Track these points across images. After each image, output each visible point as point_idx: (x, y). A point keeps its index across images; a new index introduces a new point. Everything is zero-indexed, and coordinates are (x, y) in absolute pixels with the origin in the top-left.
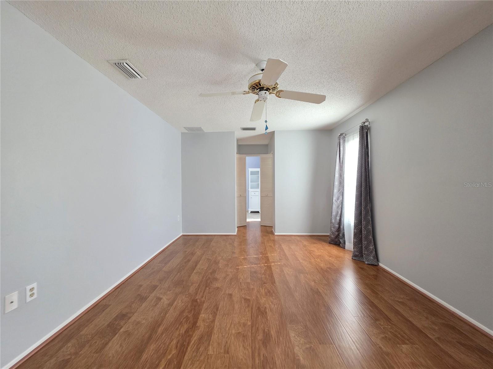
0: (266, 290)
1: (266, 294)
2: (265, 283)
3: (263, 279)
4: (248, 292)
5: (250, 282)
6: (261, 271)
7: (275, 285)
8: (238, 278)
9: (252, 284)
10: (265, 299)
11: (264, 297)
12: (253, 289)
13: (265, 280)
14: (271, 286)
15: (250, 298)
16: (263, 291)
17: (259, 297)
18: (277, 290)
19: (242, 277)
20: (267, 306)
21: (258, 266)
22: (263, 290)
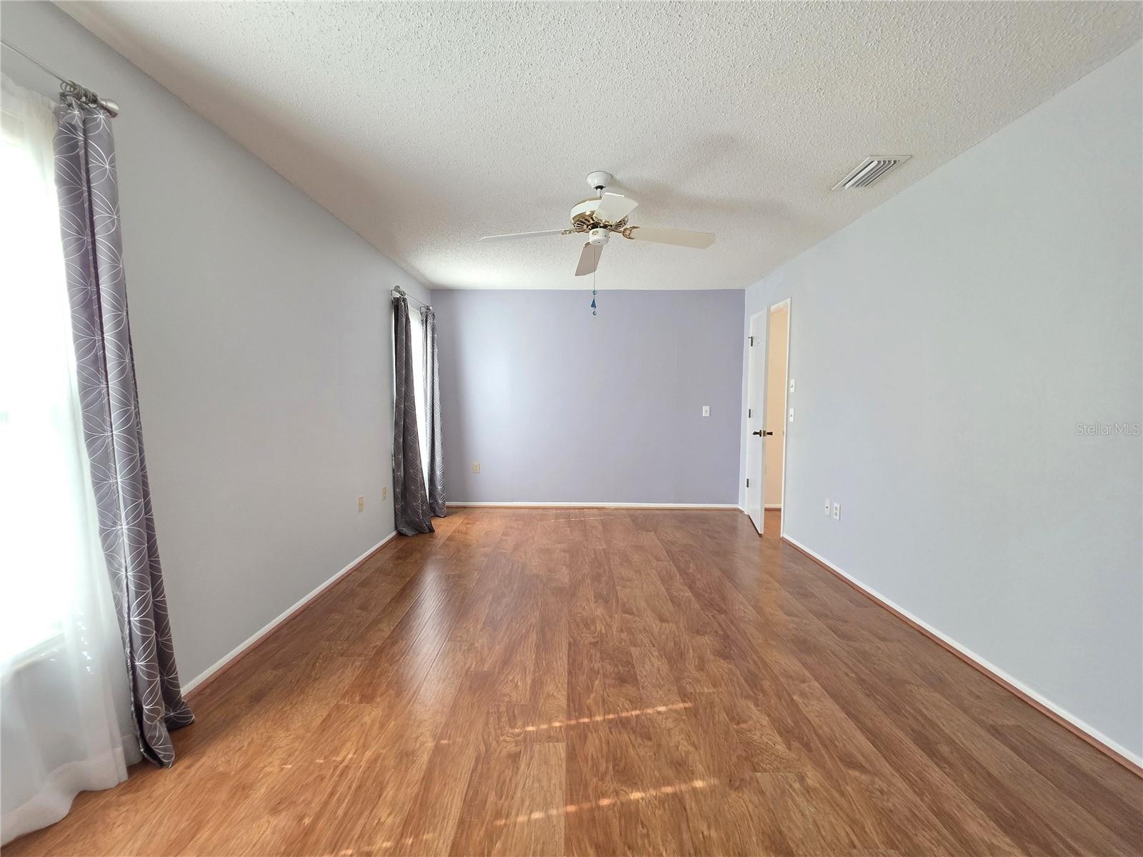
0: (593, 628)
1: (594, 621)
2: (594, 644)
3: (598, 655)
4: (629, 625)
5: (631, 648)
6: (605, 684)
7: (570, 638)
8: (663, 657)
9: (625, 641)
10: (596, 613)
11: (597, 616)
12: (622, 631)
13: (593, 651)
14: (581, 637)
15: (624, 615)
16: (600, 627)
17: (607, 617)
18: (570, 628)
19: (657, 663)
20: (593, 605)
21: (615, 712)
22: (598, 629)
